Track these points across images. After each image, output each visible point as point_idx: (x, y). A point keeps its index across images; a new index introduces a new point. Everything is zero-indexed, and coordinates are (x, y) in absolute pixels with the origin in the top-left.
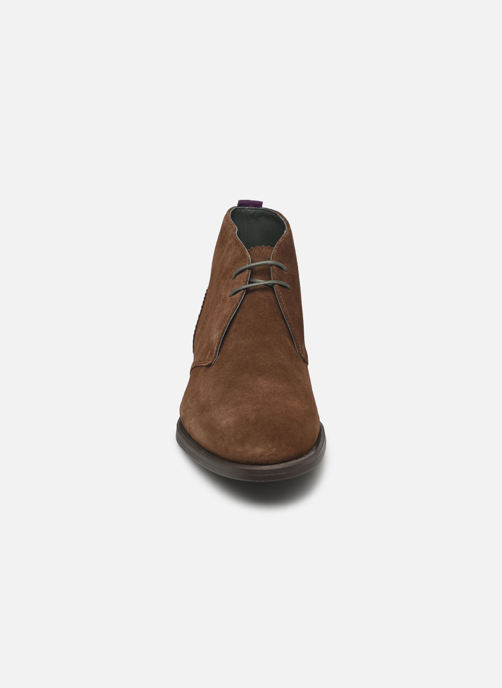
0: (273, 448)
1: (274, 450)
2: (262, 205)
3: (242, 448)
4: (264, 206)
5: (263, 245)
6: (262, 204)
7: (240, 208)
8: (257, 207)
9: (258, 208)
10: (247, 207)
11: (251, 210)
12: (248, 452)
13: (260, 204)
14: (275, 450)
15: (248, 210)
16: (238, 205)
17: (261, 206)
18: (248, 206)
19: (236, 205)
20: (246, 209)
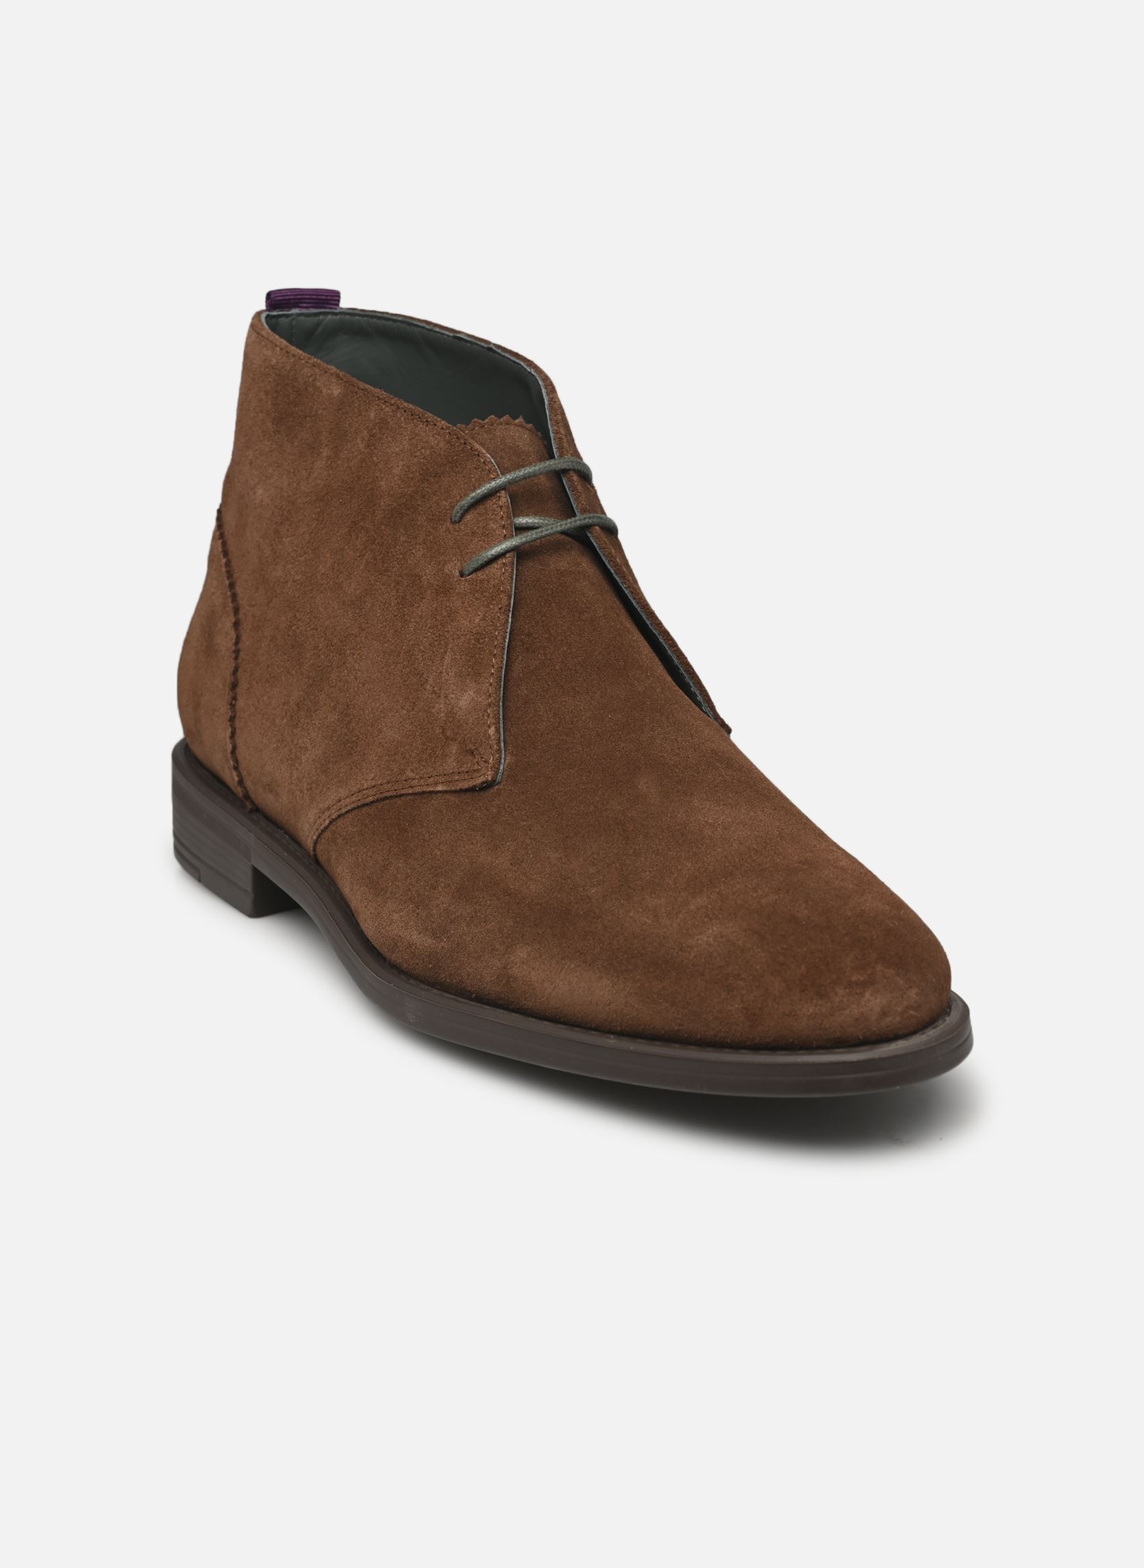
0: (911, 987)
1: (913, 993)
2: (339, 301)
3: (820, 1002)
4: (345, 303)
5: (492, 416)
6: (339, 297)
7: (275, 313)
8: (325, 308)
9: (327, 310)
10: (295, 311)
11: (308, 318)
12: (844, 1009)
13: (333, 297)
14: (917, 994)
15: (299, 318)
16: (266, 306)
17: (338, 305)
18: (296, 306)
19: (262, 306)
20: (292, 314)
